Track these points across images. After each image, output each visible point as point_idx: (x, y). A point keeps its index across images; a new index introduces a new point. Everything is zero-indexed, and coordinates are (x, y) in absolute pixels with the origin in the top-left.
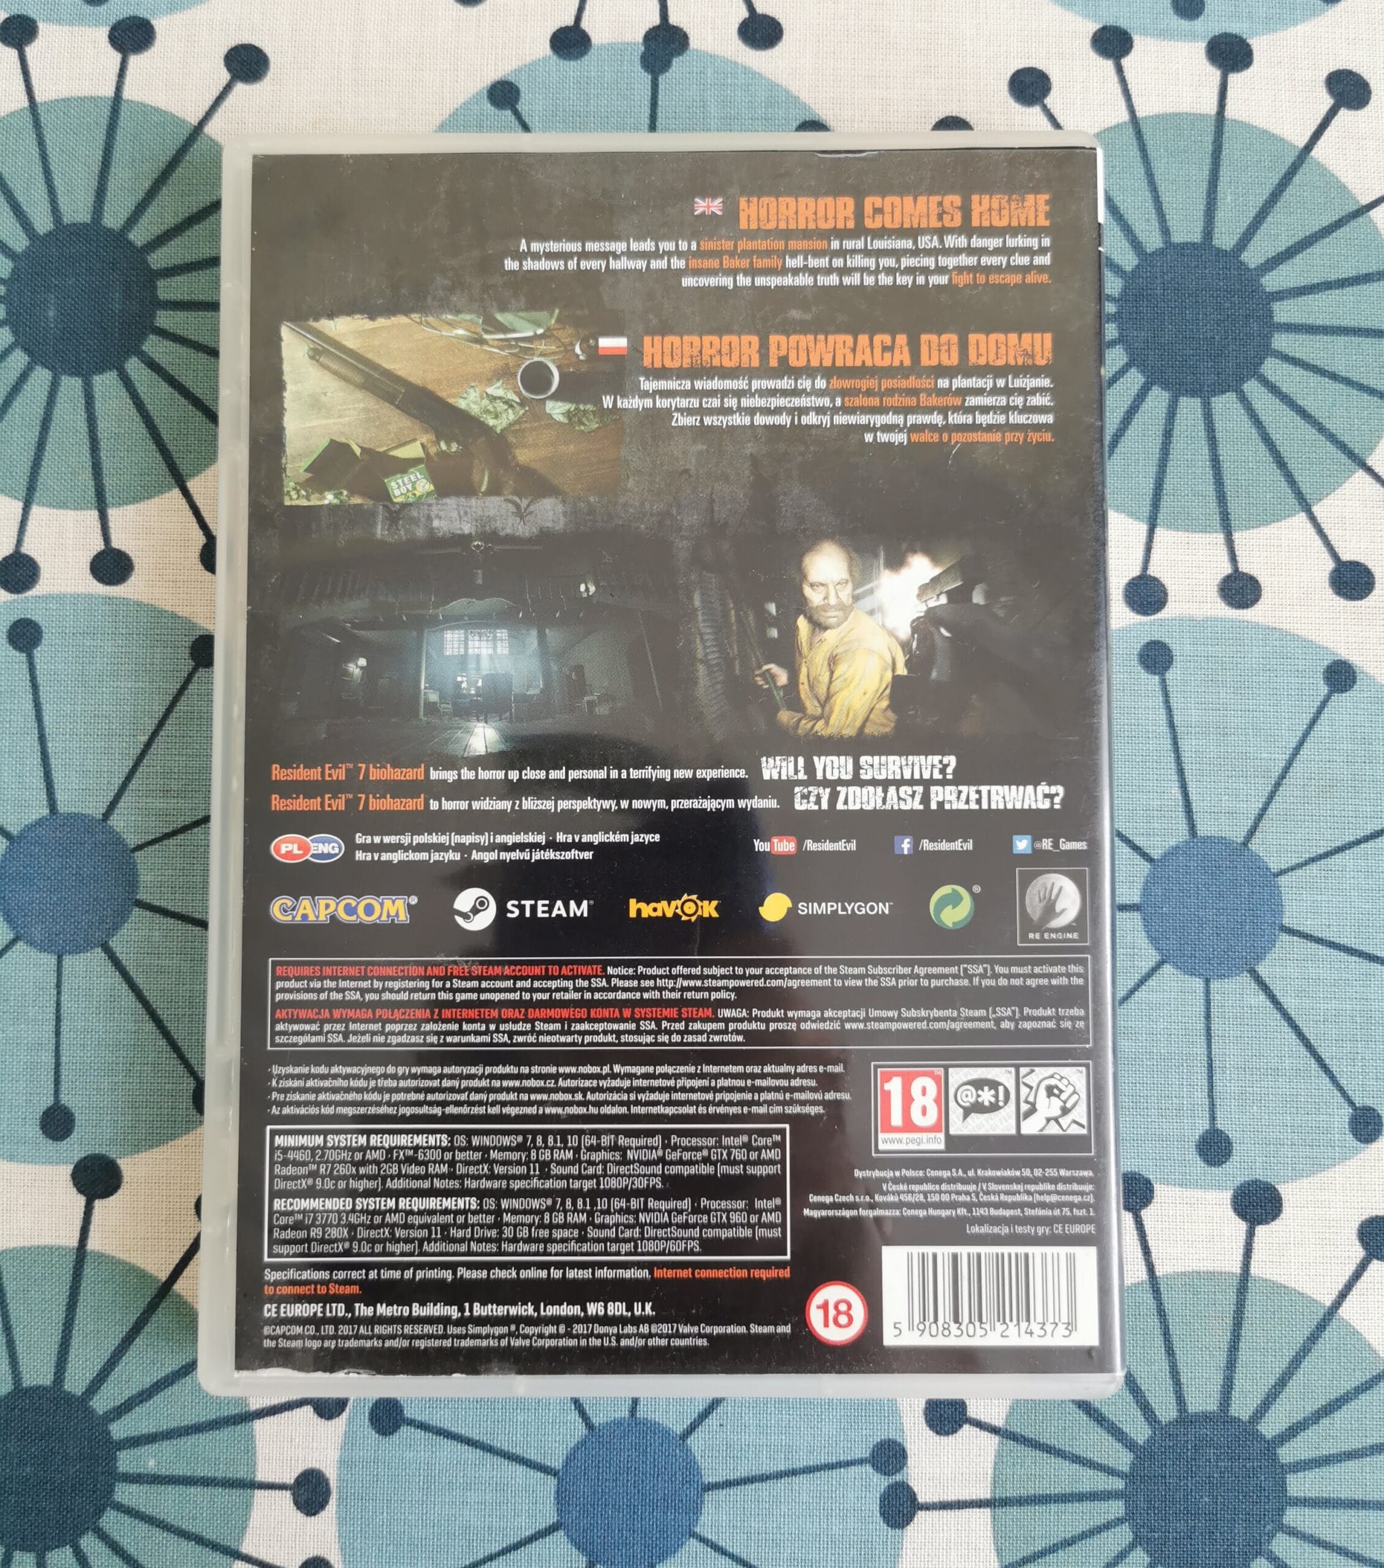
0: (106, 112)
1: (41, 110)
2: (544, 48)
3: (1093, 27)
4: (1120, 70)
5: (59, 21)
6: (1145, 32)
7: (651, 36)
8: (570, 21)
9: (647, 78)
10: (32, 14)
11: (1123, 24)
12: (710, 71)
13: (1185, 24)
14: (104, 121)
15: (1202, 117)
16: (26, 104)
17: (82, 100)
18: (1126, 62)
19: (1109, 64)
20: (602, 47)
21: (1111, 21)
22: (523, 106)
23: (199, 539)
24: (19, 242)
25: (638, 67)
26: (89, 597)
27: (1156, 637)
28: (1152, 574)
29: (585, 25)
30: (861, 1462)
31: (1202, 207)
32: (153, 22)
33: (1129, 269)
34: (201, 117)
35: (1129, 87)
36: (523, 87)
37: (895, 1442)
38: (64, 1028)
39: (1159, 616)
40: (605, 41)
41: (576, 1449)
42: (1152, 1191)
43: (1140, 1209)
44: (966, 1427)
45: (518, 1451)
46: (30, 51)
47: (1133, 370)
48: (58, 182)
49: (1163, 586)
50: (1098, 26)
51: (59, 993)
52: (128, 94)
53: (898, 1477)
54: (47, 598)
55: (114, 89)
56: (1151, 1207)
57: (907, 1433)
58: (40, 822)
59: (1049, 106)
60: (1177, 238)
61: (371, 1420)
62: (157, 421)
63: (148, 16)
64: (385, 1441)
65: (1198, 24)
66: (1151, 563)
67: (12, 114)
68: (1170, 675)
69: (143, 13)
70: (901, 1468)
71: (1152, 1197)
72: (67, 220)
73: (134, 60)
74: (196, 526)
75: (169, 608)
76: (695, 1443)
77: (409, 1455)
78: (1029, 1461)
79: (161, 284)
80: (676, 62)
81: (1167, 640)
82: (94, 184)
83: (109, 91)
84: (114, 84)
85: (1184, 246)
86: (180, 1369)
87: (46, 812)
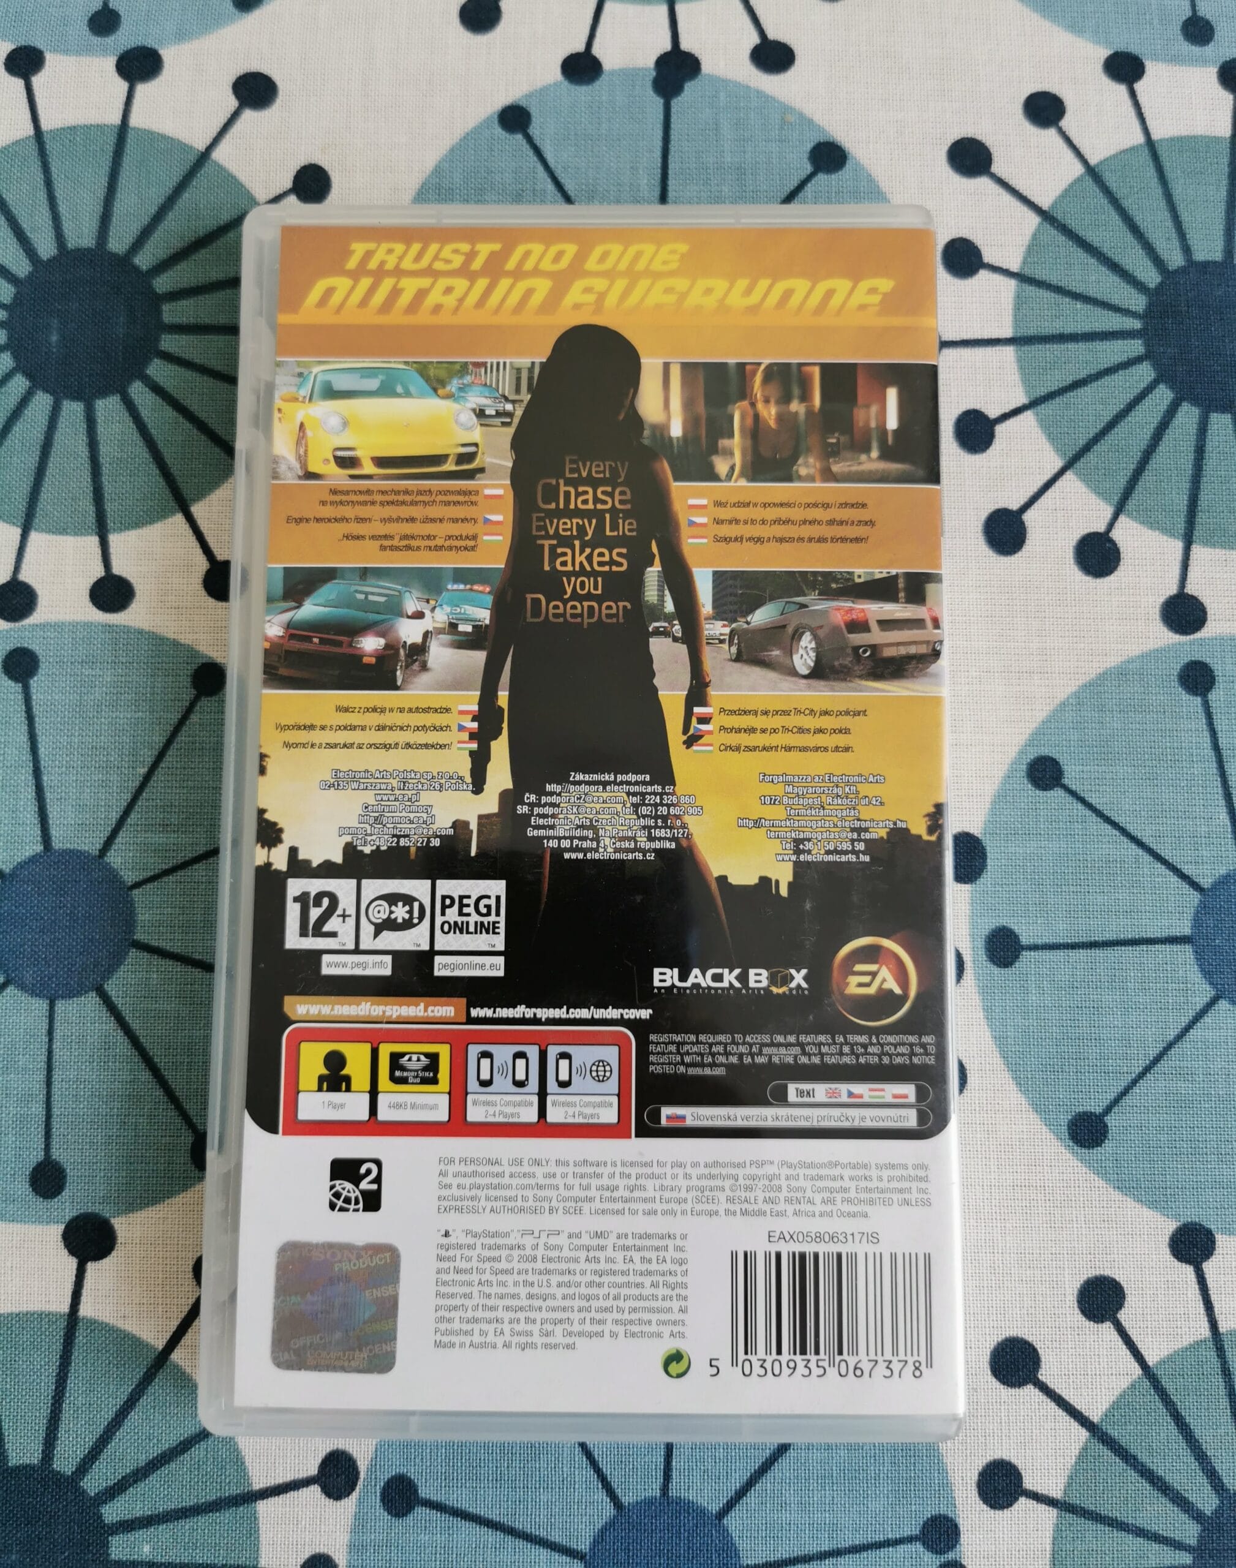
0: (112, 140)
1: (47, 138)
2: (554, 73)
3: (1104, 53)
4: (1133, 94)
5: (66, 52)
6: (1156, 58)
7: (662, 62)
8: (580, 47)
9: (659, 102)
10: (39, 44)
11: (1134, 49)
12: (722, 95)
13: (1196, 50)
14: (110, 149)
15: (1217, 140)
16: (31, 131)
17: (88, 128)
18: (1139, 86)
19: (1122, 89)
20: (613, 73)
21: (1122, 47)
22: (534, 130)
23: (201, 564)
24: (22, 267)
25: (650, 92)
26: (88, 625)
27: (1197, 657)
28: (1190, 593)
29: (596, 51)
30: (910, 1539)
31: (1222, 227)
32: (161, 52)
33: (1152, 286)
34: (208, 143)
35: (1143, 111)
36: (534, 112)
37: (946, 1518)
38: (57, 1076)
39: (1198, 635)
40: (616, 67)
41: (603, 1530)
42: (1213, 1242)
43: (1202, 1262)
44: (1022, 1500)
45: (543, 1534)
46: (37, 80)
47: (1162, 386)
48: (63, 209)
49: (1202, 604)
50: (1109, 52)
51: (51, 1040)
52: (134, 121)
53: (950, 1556)
54: (43, 626)
55: (121, 117)
56: (1213, 1259)
57: (960, 1507)
58: (33, 860)
59: (1064, 129)
60: (1200, 256)
61: (383, 1500)
62: (161, 445)
63: (156, 47)
64: (399, 1524)
65: (1209, 50)
66: (1189, 581)
67: (17, 143)
68: (1212, 696)
69: (150, 43)
70: (954, 1546)
71: (1214, 1249)
72: (70, 245)
73: (141, 89)
74: (199, 551)
75: (171, 636)
76: (733, 1522)
77: (424, 1538)
78: (1089, 1535)
79: (166, 308)
80: (689, 87)
81: (1208, 660)
82: (99, 209)
83: (115, 119)
84: (121, 113)
85: (1205, 265)
86: (177, 1446)
87: (39, 848)
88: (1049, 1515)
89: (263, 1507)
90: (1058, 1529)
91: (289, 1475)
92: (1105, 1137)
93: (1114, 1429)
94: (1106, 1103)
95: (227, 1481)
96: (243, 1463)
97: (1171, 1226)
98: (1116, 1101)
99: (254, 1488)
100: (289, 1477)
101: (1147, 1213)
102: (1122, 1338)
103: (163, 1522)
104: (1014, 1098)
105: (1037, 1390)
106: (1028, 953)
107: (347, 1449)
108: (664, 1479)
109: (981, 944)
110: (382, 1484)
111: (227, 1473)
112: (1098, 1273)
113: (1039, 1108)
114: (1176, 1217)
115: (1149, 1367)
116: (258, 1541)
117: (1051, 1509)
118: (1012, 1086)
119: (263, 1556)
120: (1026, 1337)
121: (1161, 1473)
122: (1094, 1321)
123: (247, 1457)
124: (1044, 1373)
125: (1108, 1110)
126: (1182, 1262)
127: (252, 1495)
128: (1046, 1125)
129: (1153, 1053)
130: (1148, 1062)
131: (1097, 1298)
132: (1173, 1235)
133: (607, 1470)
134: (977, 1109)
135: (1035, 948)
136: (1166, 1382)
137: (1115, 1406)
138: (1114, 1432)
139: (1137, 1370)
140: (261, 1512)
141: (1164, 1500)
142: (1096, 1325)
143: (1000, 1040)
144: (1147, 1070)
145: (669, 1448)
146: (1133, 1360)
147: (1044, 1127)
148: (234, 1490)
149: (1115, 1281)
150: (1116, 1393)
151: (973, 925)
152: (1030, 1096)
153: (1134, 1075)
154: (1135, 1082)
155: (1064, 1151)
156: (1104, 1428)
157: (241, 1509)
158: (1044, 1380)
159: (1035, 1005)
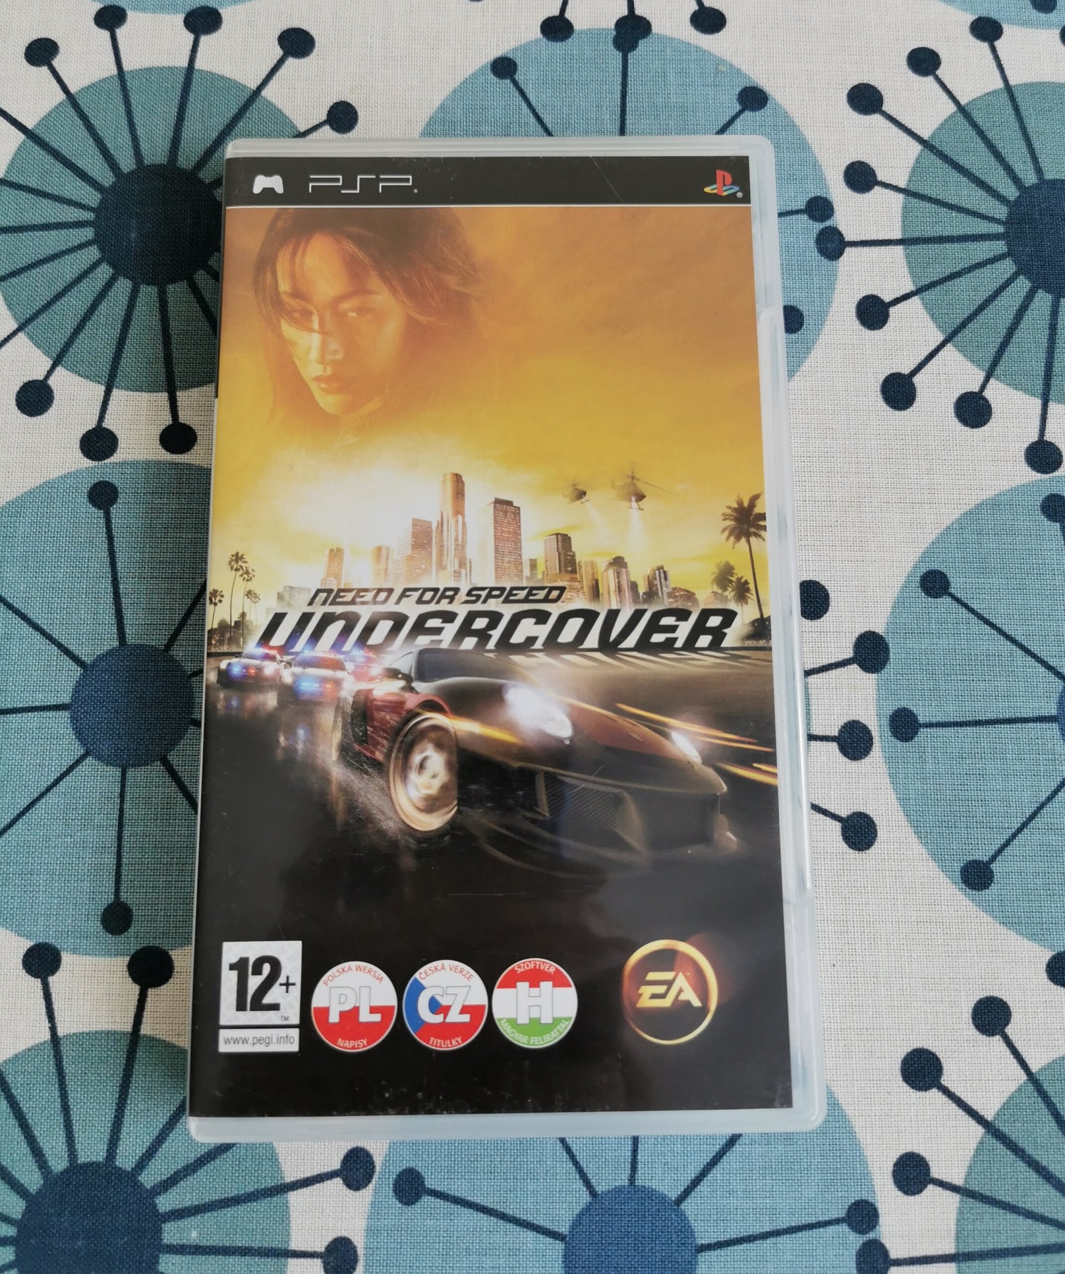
88: (954, 1199)
89: (294, 1197)
90: (960, 1212)
91: (315, 1170)
92: (992, 881)
93: (1005, 1126)
94: (992, 853)
95: (263, 1175)
96: (277, 1160)
97: (1048, 955)
98: (1000, 851)
99: (286, 1181)
100: (316, 1172)
101: (1027, 944)
102: (1010, 1049)
103: (209, 1211)
104: (916, 849)
105: (940, 1093)
106: (925, 730)
107: (365, 1147)
108: (632, 1171)
109: (886, 721)
110: (395, 1177)
111: (264, 1169)
112: (988, 995)
113: (937, 856)
114: (1051, 947)
115: (1032, 1074)
116: (289, 1227)
117: (954, 1194)
118: (914, 839)
119: (293, 1240)
120: (930, 1048)
121: (1045, 1163)
122: (987, 1035)
123: (280, 1155)
124: (946, 1079)
125: (994, 858)
126: (1057, 984)
127: (285, 1187)
128: (943, 871)
129: (1028, 812)
130: (1025, 819)
131: (988, 1015)
132: (1049, 962)
133: (583, 1164)
134: (886, 858)
135: (930, 725)
136: (1046, 1086)
137: (1005, 1106)
138: (1005, 1129)
139: (1023, 1077)
140: (292, 1202)
141: (1048, 1187)
142: (988, 1038)
143: (903, 801)
144: (1024, 825)
145: (635, 1140)
146: (1019, 1067)
147: (941, 873)
148: (270, 1183)
149: (1003, 1001)
150: (1005, 1096)
151: (879, 707)
152: (930, 847)
153: (1013, 830)
154: (1014, 836)
155: (958, 893)
156: (997, 1125)
157: (275, 1199)
158: (946, 1085)
159: (931, 772)
